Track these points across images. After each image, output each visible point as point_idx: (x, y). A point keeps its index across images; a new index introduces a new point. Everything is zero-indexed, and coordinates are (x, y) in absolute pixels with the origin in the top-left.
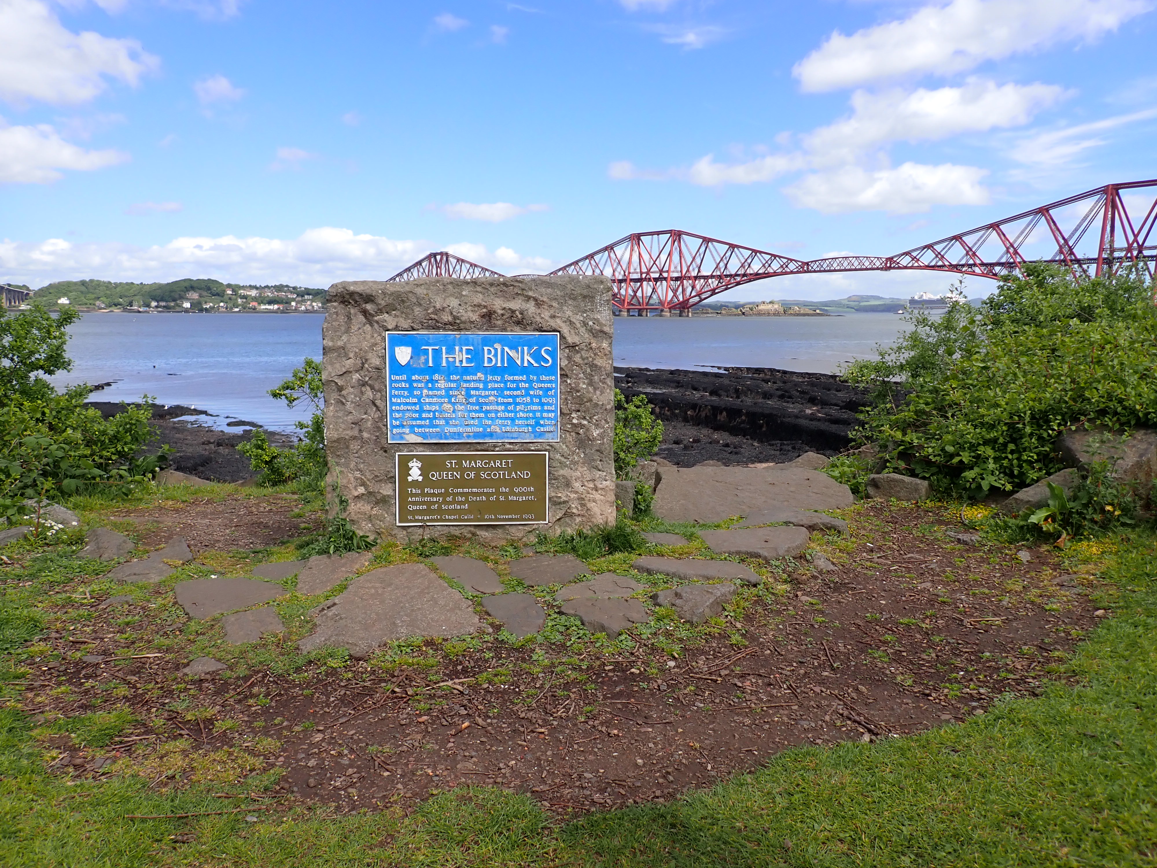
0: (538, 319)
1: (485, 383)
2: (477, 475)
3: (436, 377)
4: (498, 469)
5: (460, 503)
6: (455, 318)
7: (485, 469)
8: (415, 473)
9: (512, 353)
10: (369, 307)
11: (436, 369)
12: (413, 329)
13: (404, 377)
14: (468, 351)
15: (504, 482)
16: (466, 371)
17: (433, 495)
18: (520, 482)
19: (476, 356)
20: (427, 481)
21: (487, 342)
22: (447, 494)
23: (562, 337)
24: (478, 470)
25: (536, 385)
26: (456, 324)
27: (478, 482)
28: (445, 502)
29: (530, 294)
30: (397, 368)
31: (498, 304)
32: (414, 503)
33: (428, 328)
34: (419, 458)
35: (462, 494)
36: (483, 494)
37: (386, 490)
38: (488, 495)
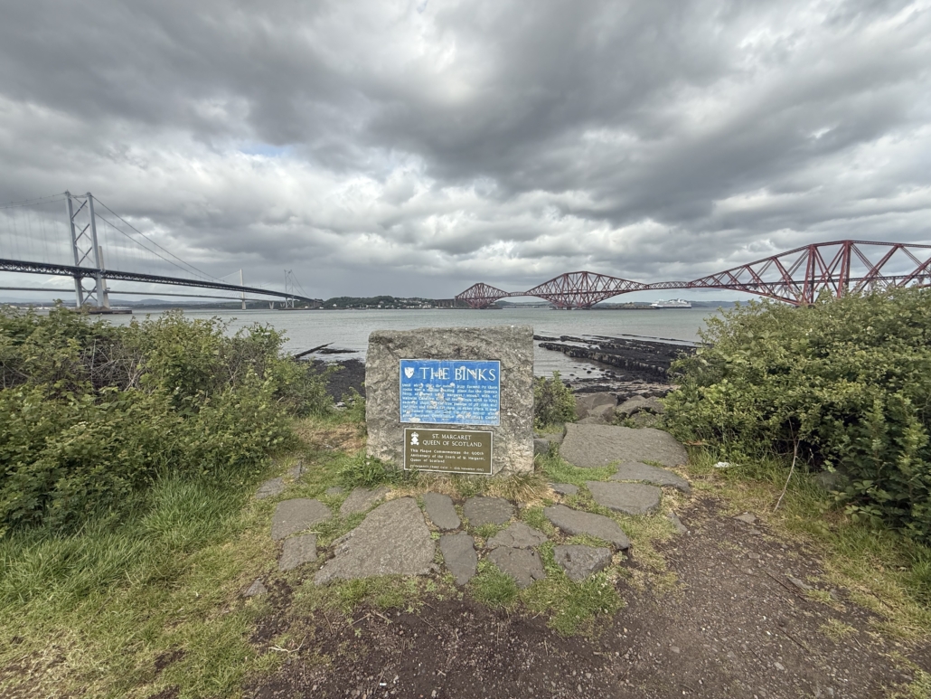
0: (488, 352)
1: (456, 390)
2: (450, 444)
3: (427, 385)
4: (463, 440)
5: (440, 459)
6: (439, 351)
7: (455, 441)
8: (415, 441)
9: (472, 372)
10: (390, 345)
11: (428, 381)
12: (415, 358)
13: (410, 385)
14: (446, 371)
15: (465, 448)
16: (445, 383)
17: (425, 454)
18: (475, 449)
19: (451, 374)
20: (421, 446)
21: (457, 366)
22: (433, 453)
23: (502, 363)
24: (451, 441)
25: (486, 392)
26: (440, 356)
27: (450, 448)
28: (431, 458)
29: (483, 337)
30: (406, 380)
31: (464, 343)
32: (414, 458)
33: (424, 357)
34: (417, 432)
35: (441, 454)
36: (452, 455)
37: (399, 449)
38: (456, 455)
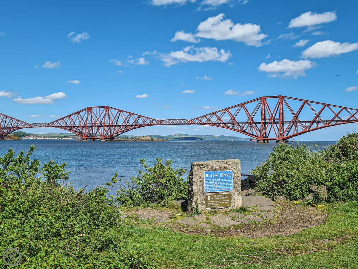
0: (229, 168)
1: (221, 180)
2: (219, 198)
3: (212, 179)
4: (223, 197)
5: (216, 204)
6: (216, 168)
7: (221, 197)
9: (225, 175)
10: (202, 166)
12: (209, 170)
13: (207, 180)
14: (218, 175)
15: (224, 199)
16: (217, 178)
17: (212, 202)
18: (226, 199)
20: (211, 200)
21: (221, 172)
22: (214, 202)
23: (233, 171)
25: (229, 180)
27: (220, 200)
28: (214, 204)
29: (228, 163)
30: (206, 178)
31: (222, 165)
32: (209, 204)
33: (211, 170)
34: (210, 195)
35: (217, 202)
36: (220, 202)
37: (204, 202)
